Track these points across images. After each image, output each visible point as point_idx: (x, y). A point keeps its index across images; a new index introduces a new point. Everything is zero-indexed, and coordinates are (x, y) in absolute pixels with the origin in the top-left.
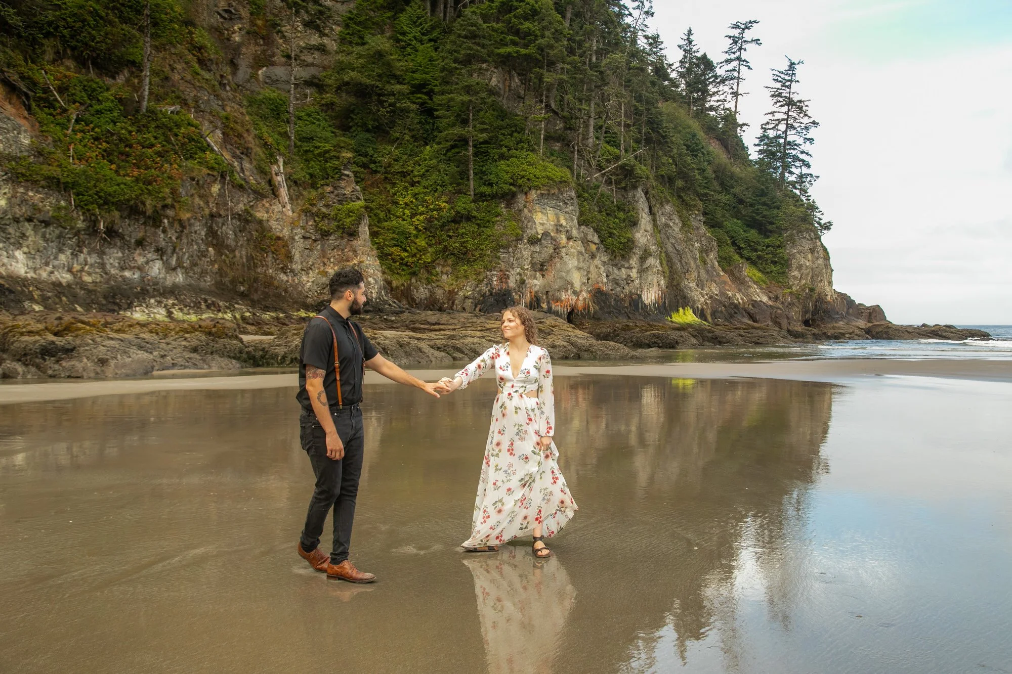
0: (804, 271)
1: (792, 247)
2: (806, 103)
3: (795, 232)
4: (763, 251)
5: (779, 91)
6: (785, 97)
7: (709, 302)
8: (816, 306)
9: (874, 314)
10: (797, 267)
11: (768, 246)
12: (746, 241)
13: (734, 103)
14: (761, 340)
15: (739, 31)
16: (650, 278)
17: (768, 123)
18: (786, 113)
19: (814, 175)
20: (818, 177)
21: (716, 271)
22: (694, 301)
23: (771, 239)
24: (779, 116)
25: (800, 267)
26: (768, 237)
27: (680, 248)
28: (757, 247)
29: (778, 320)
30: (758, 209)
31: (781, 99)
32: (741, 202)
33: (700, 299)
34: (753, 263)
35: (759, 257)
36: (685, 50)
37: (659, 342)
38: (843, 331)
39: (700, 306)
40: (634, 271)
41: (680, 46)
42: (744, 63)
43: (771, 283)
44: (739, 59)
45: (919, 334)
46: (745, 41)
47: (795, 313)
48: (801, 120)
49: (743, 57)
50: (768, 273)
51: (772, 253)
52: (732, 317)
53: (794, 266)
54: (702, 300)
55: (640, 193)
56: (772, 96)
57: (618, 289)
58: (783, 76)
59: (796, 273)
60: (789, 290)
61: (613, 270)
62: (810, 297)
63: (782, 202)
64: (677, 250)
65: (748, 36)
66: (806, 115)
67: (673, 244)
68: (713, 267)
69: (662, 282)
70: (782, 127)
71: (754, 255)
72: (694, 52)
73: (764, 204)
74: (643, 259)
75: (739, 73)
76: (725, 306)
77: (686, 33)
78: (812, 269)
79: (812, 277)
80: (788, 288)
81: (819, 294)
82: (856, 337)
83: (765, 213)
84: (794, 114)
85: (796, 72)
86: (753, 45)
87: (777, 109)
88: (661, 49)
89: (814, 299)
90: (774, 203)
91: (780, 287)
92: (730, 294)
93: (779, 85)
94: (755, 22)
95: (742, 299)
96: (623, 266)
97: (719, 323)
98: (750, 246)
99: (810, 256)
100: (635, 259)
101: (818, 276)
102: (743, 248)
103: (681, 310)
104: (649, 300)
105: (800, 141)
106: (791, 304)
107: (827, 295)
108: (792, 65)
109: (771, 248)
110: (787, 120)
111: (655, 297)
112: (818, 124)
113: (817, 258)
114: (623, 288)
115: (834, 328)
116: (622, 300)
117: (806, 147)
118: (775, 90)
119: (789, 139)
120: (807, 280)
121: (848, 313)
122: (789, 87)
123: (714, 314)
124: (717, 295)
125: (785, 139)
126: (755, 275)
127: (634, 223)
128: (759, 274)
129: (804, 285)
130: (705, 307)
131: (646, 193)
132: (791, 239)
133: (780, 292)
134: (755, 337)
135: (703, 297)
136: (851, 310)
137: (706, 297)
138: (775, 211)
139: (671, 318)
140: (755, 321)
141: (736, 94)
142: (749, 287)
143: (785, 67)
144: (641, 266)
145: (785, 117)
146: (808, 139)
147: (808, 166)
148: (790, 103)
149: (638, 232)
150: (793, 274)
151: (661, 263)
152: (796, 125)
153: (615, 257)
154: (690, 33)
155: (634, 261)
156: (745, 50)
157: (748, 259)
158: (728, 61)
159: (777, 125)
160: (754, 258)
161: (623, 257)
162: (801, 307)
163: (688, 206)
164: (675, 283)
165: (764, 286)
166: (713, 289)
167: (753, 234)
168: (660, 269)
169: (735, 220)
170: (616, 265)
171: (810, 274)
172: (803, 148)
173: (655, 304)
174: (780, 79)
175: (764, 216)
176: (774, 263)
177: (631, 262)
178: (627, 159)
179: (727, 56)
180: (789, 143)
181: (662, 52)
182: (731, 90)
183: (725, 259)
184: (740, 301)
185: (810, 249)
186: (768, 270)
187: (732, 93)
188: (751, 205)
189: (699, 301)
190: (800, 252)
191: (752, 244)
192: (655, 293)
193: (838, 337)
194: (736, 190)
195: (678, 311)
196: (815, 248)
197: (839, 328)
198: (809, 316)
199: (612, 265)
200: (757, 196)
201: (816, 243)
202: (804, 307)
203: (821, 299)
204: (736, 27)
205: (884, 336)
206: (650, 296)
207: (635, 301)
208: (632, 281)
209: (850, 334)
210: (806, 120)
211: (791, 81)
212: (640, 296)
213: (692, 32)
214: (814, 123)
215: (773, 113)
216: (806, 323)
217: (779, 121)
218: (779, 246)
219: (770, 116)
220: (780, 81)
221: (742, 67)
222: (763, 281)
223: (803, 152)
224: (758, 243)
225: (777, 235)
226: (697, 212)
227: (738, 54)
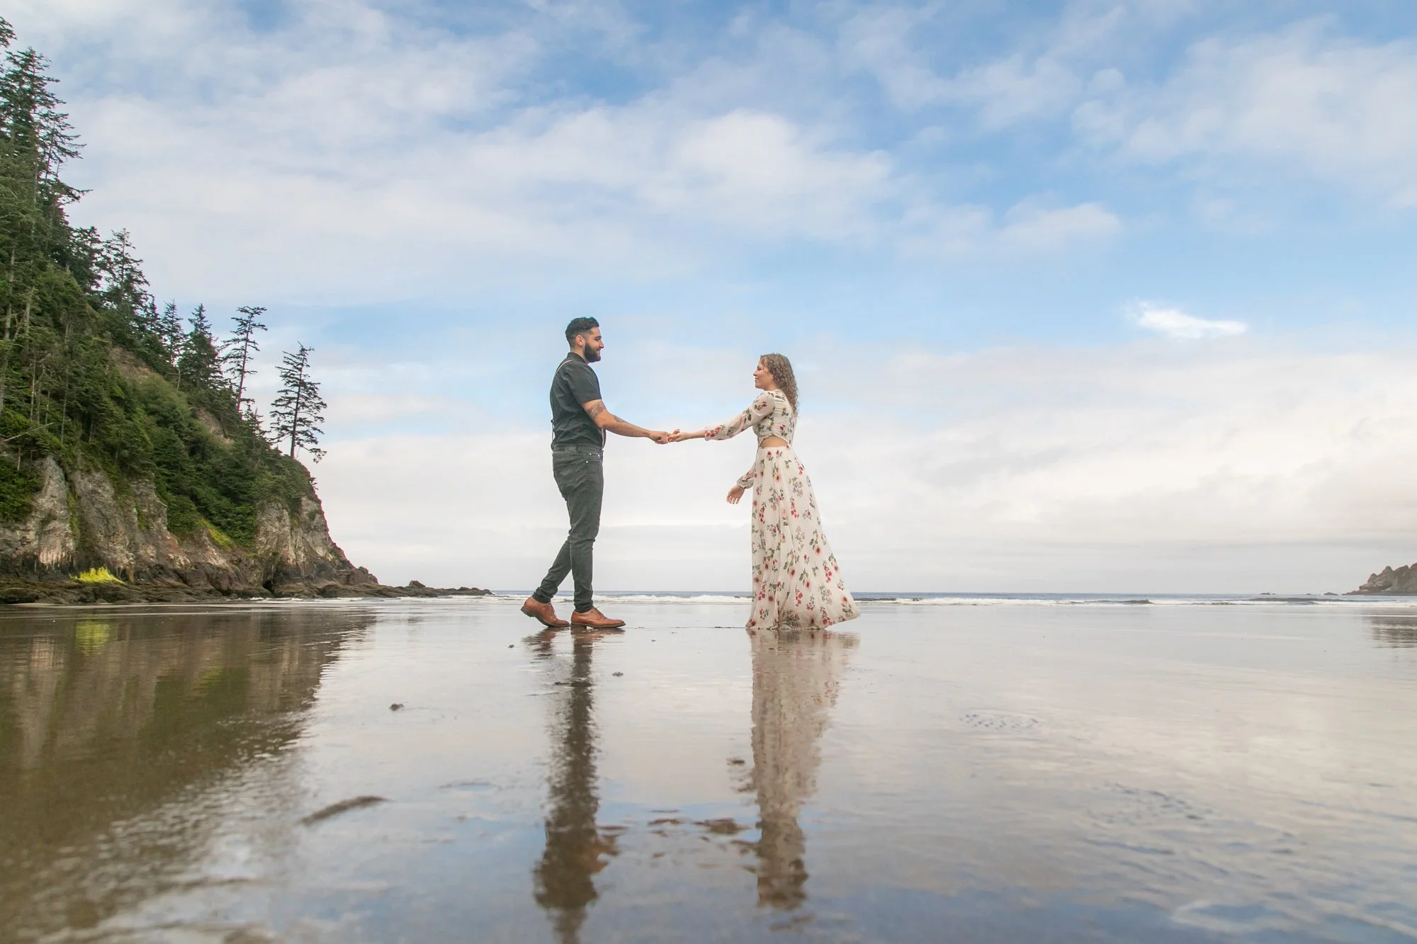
0: (270, 537)
1: (262, 515)
2: (316, 386)
3: (265, 502)
4: (233, 517)
5: (291, 372)
6: (298, 379)
7: (132, 563)
8: (277, 568)
9: (352, 577)
10: (264, 533)
11: (238, 514)
12: (218, 508)
13: (240, 378)
14: (165, 597)
15: (248, 315)
16: (51, 540)
17: (280, 400)
18: (298, 393)
19: (322, 450)
20: (325, 452)
21: (162, 535)
22: (115, 562)
23: (242, 507)
24: (291, 395)
25: (266, 533)
26: (239, 505)
27: (108, 513)
28: (227, 513)
29: (218, 580)
30: (231, 480)
31: (291, 380)
32: (218, 472)
33: (124, 559)
34: (223, 529)
35: (229, 523)
36: (196, 325)
37: (16, 596)
38: (293, 591)
39: (122, 567)
40: (32, 533)
41: (191, 321)
42: (253, 345)
43: (238, 547)
44: (247, 340)
45: (367, 594)
46: (254, 325)
47: (256, 577)
48: (312, 401)
49: (251, 337)
50: (236, 538)
51: (242, 520)
52: (155, 576)
53: (262, 533)
54: (126, 561)
55: (50, 462)
56: (283, 376)
57: (10, 550)
58: (294, 359)
59: (263, 539)
60: (254, 554)
61: (4, 532)
62: (272, 560)
63: (257, 474)
64: (103, 515)
65: (257, 319)
66: (315, 396)
67: (99, 510)
68: (160, 531)
69: (71, 544)
70: (293, 405)
71: (223, 522)
72: (206, 327)
73: (237, 475)
74: (44, 522)
75: (246, 352)
76: (150, 567)
77: (198, 308)
78: (278, 536)
79: (277, 543)
80: (254, 552)
81: (281, 558)
82: (303, 596)
83: (237, 483)
84: (305, 395)
85: (307, 357)
86: (260, 329)
87: (290, 388)
88: (177, 319)
89: (276, 562)
90: (247, 475)
91: (247, 551)
92: (172, 556)
93: (290, 367)
94: (263, 309)
95: (185, 561)
96: (18, 529)
97: (140, 582)
98: (220, 512)
99: (277, 524)
100: (33, 522)
101: (283, 542)
102: (213, 514)
103: (93, 570)
104: (50, 561)
105: (311, 418)
106: (254, 567)
107: (288, 559)
108: (303, 350)
109: (241, 515)
110: (298, 399)
111: (57, 558)
112: (325, 405)
113: (284, 526)
114: (17, 549)
115: (288, 588)
116: (13, 560)
117: (318, 424)
118: (287, 371)
119: (299, 416)
120: (271, 546)
121: (318, 575)
122: (300, 370)
123: (137, 574)
124: (152, 557)
125: (296, 416)
126: (222, 540)
127: (37, 489)
128: (228, 539)
129: (268, 550)
130: (128, 567)
131: (59, 463)
132: (262, 508)
133: (243, 555)
134: (159, 594)
135: (128, 558)
136: (323, 573)
137: (131, 558)
138: (248, 483)
139: (79, 577)
140: (185, 582)
141: (242, 372)
142: (207, 550)
143: (297, 352)
144: (42, 528)
145: (296, 396)
146: (319, 418)
147: (316, 443)
148: (302, 384)
149: (43, 497)
150: (260, 539)
151: (72, 527)
152: (307, 404)
153: (7, 520)
154: (201, 309)
155: (32, 524)
156: (252, 333)
157: (217, 524)
158: (235, 340)
159: (289, 402)
160: (223, 524)
161: (17, 520)
162: (263, 569)
163: (133, 474)
164: (87, 545)
165: (230, 550)
166: (149, 551)
167: (225, 502)
168: (70, 531)
169: (210, 488)
170: (9, 528)
171: (276, 540)
172: (314, 425)
173: (56, 564)
174: (291, 362)
175: (236, 487)
176: (243, 529)
177: (28, 525)
178: (37, 428)
179: (236, 336)
180: (301, 420)
181: (178, 322)
182: (239, 368)
183: (187, 524)
184: (183, 563)
185: (277, 518)
186: (236, 535)
187: (238, 370)
188: (226, 476)
189: (122, 562)
190: (268, 520)
191: (223, 511)
192: (58, 554)
193: (291, 595)
194: (213, 461)
195: (88, 571)
196: (282, 517)
197: (292, 588)
198: (269, 578)
199: (4, 527)
200: (232, 468)
201: (283, 512)
202: (266, 569)
203: (282, 564)
204: (244, 311)
205: (334, 595)
206: (50, 556)
207: (30, 562)
208: (29, 542)
209: (299, 593)
210: (316, 401)
211: (302, 364)
212: (36, 557)
213: (204, 309)
214: (322, 403)
215: (286, 391)
216: (267, 585)
217: (290, 399)
218: (249, 514)
219: (283, 394)
220: (292, 364)
221: (249, 349)
222: (230, 545)
223: (315, 429)
224: (229, 511)
225: (248, 504)
226: (148, 480)
227: (244, 336)
